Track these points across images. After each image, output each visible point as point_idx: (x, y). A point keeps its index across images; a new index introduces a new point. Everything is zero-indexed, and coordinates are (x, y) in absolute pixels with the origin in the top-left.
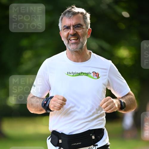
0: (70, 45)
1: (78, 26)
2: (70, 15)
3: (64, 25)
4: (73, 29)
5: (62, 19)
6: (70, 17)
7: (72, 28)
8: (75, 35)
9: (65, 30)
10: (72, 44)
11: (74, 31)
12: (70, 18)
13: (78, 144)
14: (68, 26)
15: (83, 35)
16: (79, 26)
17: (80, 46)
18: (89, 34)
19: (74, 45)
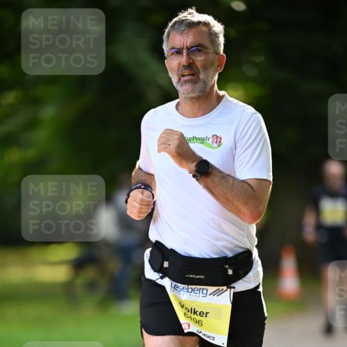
0: (182, 85)
1: (197, 48)
2: (183, 28)
3: (171, 47)
4: (188, 55)
5: (168, 35)
6: (183, 31)
7: (185, 52)
8: (190, 66)
9: (173, 57)
10: (186, 82)
11: (189, 58)
12: (182, 33)
13: (198, 277)
14: (179, 49)
15: (205, 68)
16: (200, 48)
17: (199, 86)
18: (220, 66)
19: (187, 85)
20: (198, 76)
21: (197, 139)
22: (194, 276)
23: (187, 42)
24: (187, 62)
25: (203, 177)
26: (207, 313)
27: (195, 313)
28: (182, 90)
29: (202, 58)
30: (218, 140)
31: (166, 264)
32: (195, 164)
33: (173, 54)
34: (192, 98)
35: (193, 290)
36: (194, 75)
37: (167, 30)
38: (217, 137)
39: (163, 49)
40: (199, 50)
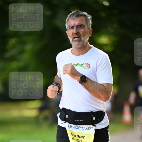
0: (74, 42)
3: (69, 25)
5: (68, 20)
6: (74, 18)
7: (75, 28)
8: (77, 33)
9: (70, 30)
10: (75, 41)
11: (77, 30)
12: (74, 19)
13: (80, 121)
17: (81, 43)
18: (90, 34)
19: (76, 42)
20: (81, 39)
21: (79, 64)
22: (79, 120)
23: (76, 24)
24: (76, 32)
25: (84, 83)
26: (84, 137)
27: (79, 137)
28: (74, 44)
29: (83, 30)
30: (88, 65)
31: (67, 116)
32: (80, 77)
33: (70, 28)
34: (78, 48)
35: (78, 128)
36: (79, 38)
37: (67, 18)
38: (88, 64)
39: (65, 26)
40: (81, 27)
